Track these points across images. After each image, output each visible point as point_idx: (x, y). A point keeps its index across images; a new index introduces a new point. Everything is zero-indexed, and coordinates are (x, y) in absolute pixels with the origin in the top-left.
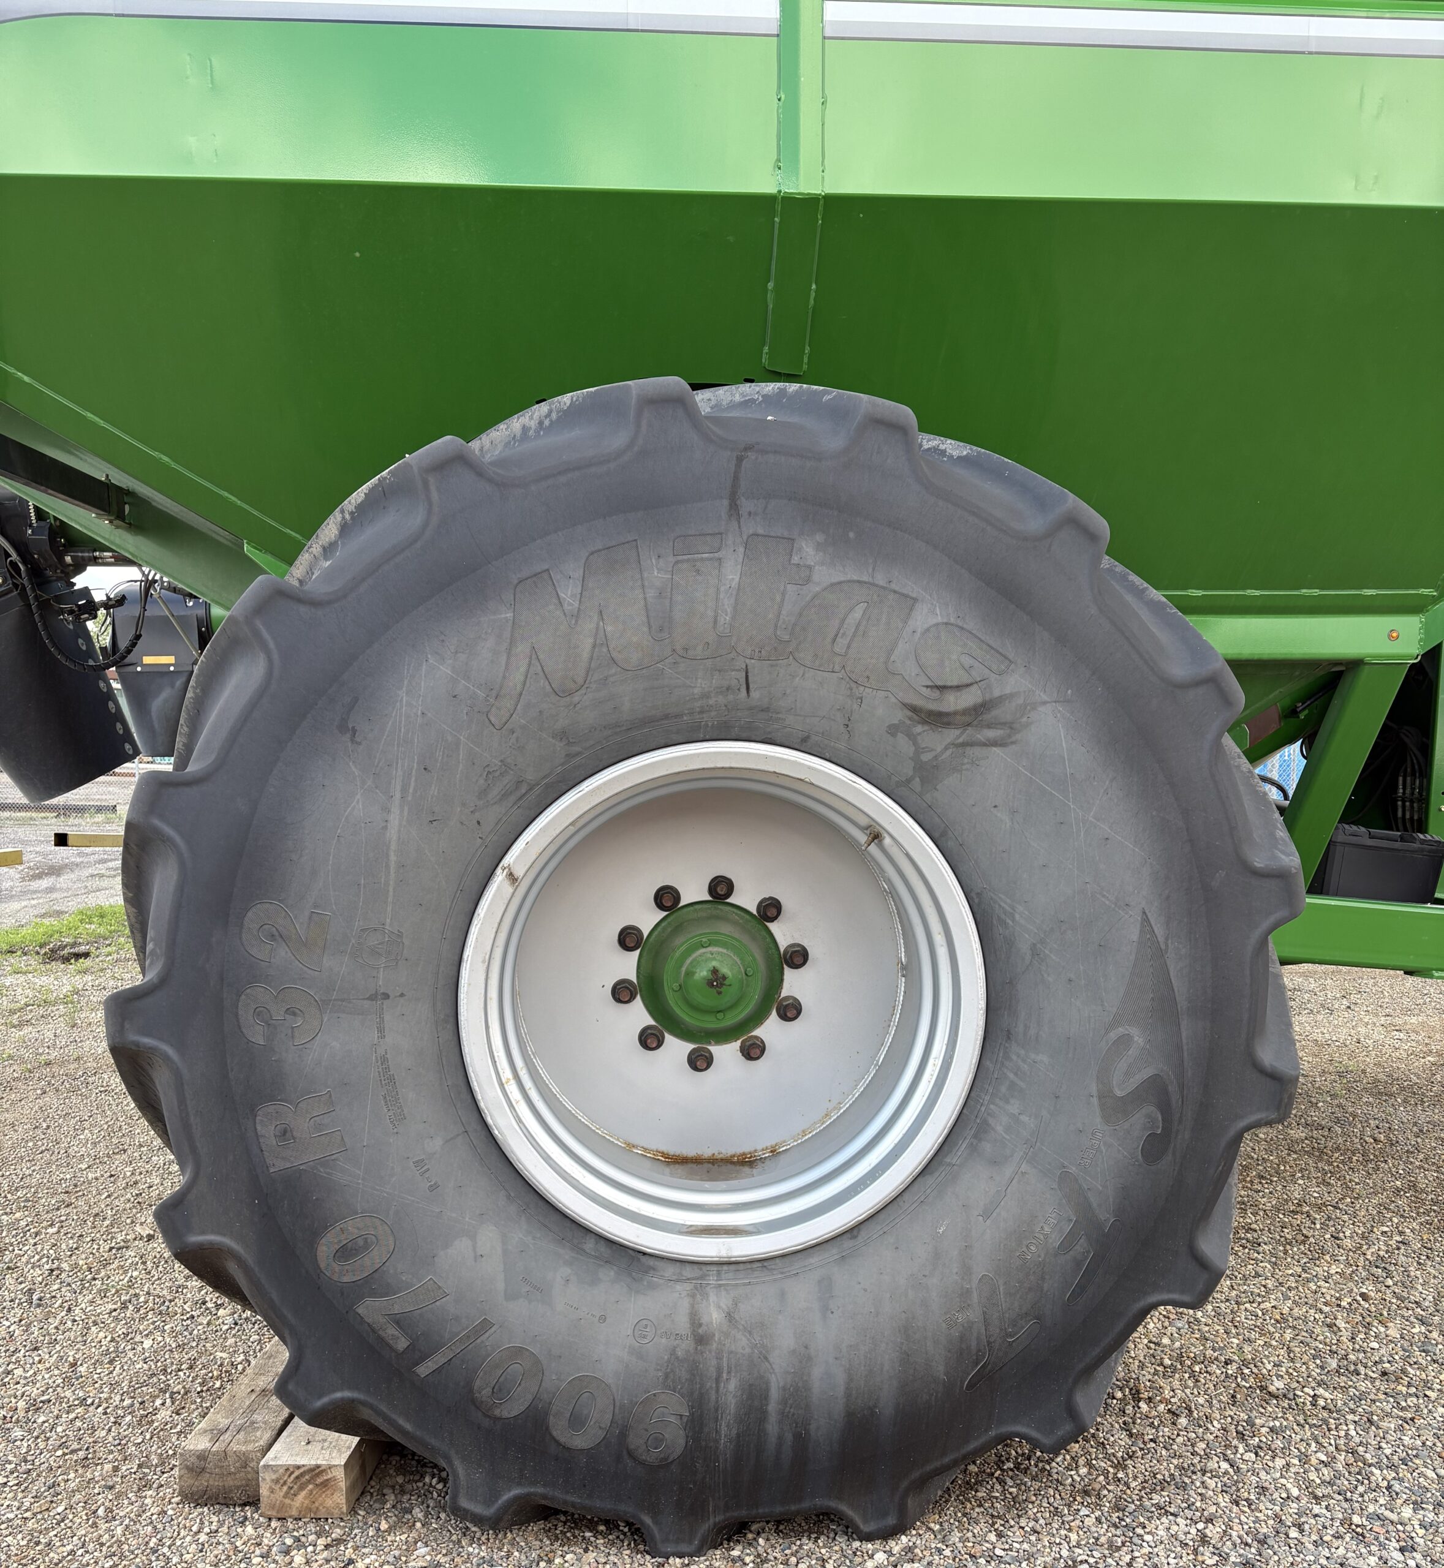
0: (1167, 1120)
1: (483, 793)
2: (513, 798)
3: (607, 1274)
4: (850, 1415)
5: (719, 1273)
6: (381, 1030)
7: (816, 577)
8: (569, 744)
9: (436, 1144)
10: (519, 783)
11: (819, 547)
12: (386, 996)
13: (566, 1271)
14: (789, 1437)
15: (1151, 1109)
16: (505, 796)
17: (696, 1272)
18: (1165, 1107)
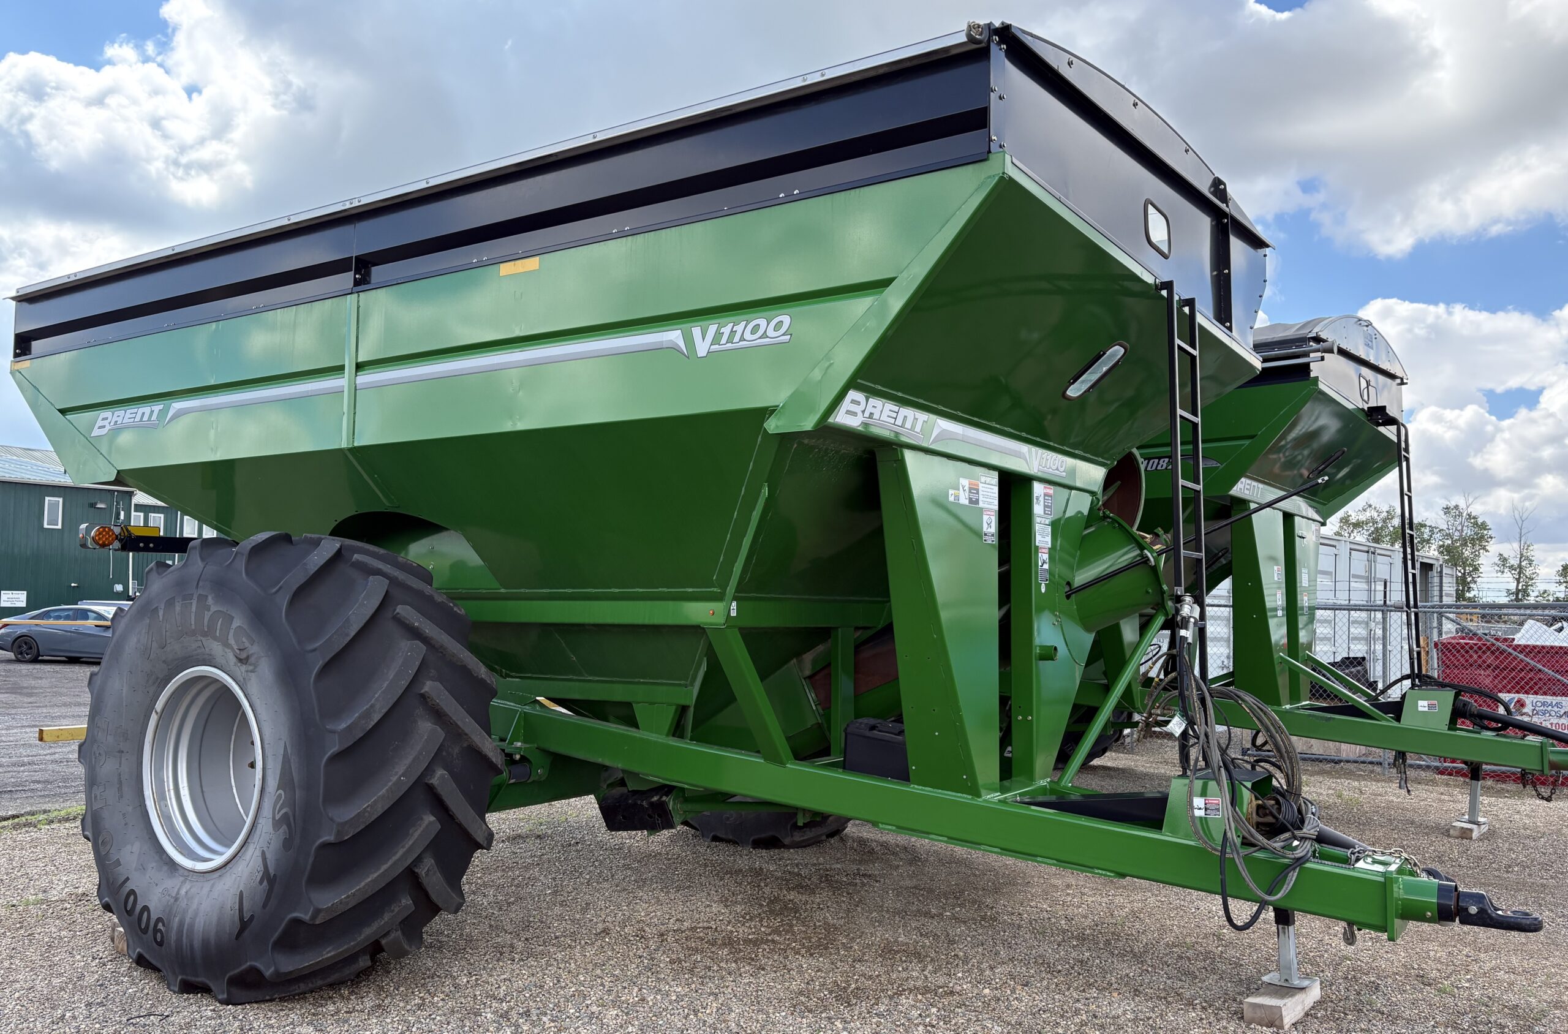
0: (290, 833)
1: (148, 681)
2: (157, 684)
3: (165, 868)
4: (203, 940)
5: (193, 875)
6: (120, 764)
7: (211, 609)
8: (168, 665)
9: (130, 809)
10: (157, 678)
11: (212, 598)
12: (123, 752)
13: (154, 864)
14: (188, 944)
15: (284, 827)
16: (154, 683)
17: (186, 873)
18: (289, 826)
